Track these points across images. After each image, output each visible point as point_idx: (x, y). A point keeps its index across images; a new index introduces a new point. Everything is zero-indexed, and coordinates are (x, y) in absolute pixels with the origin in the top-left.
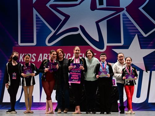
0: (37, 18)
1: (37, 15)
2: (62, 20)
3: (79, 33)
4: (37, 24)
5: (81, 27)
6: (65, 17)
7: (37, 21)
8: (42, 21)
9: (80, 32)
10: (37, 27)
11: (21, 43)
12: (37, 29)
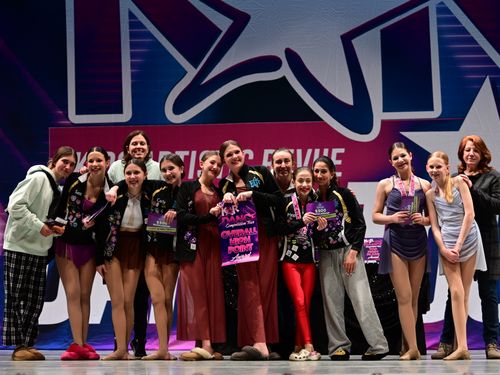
0: (135, 24)
1: (131, 15)
2: (221, 31)
3: (284, 78)
4: (132, 45)
5: (292, 56)
6: (231, 21)
7: (132, 35)
8: (150, 35)
9: (285, 71)
10: (133, 56)
11: (77, 114)
12: (133, 65)
